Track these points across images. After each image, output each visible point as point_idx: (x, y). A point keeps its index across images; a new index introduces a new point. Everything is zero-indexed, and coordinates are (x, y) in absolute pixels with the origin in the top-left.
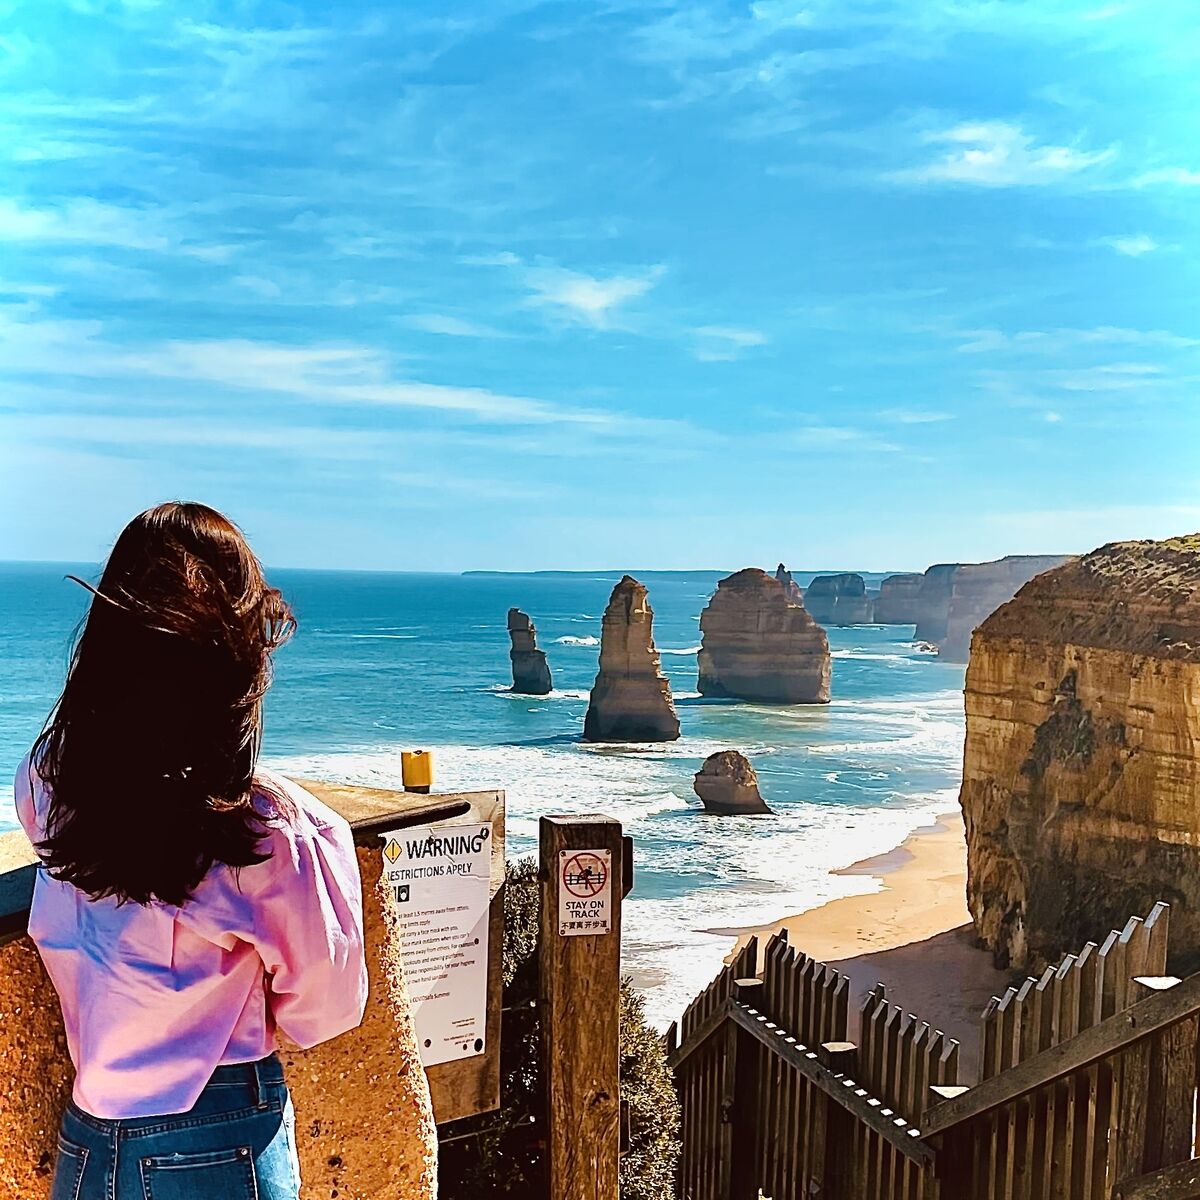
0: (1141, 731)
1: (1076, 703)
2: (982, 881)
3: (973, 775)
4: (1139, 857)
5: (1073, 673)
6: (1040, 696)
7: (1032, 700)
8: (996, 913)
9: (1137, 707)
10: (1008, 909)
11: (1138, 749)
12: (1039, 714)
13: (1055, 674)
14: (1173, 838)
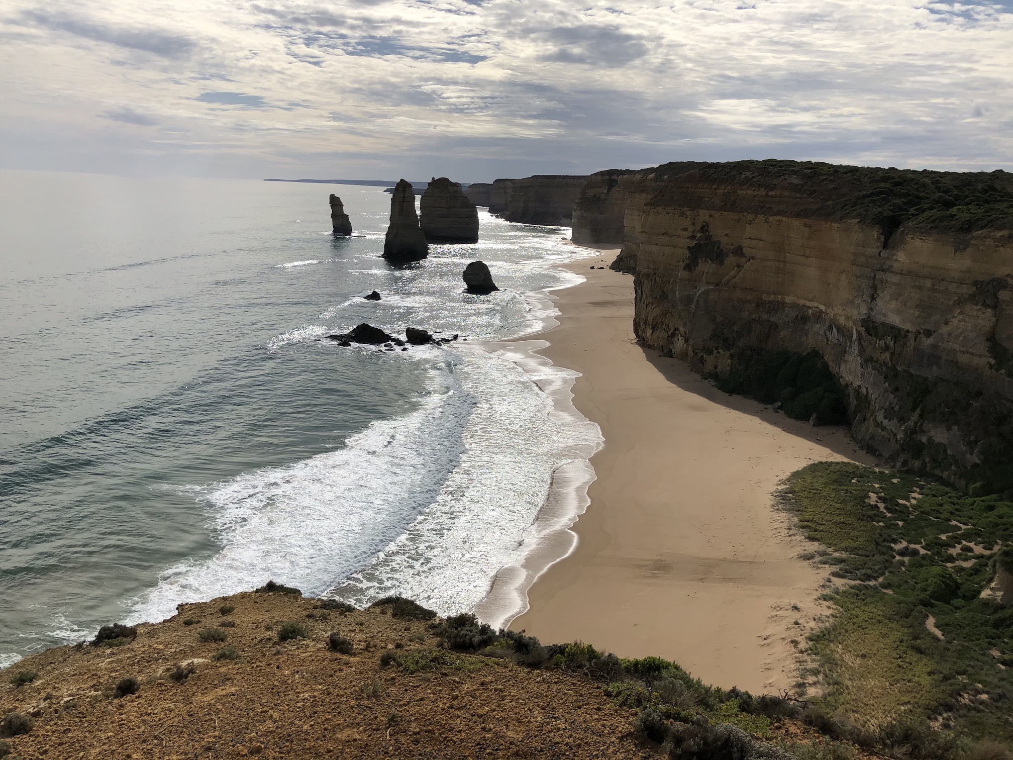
0: (754, 250)
1: (710, 237)
2: (650, 319)
4: (751, 307)
5: (707, 223)
6: (686, 234)
7: (680, 236)
8: (661, 334)
9: (751, 239)
10: (670, 332)
11: (753, 258)
12: (684, 242)
13: (693, 224)
14: (772, 298)
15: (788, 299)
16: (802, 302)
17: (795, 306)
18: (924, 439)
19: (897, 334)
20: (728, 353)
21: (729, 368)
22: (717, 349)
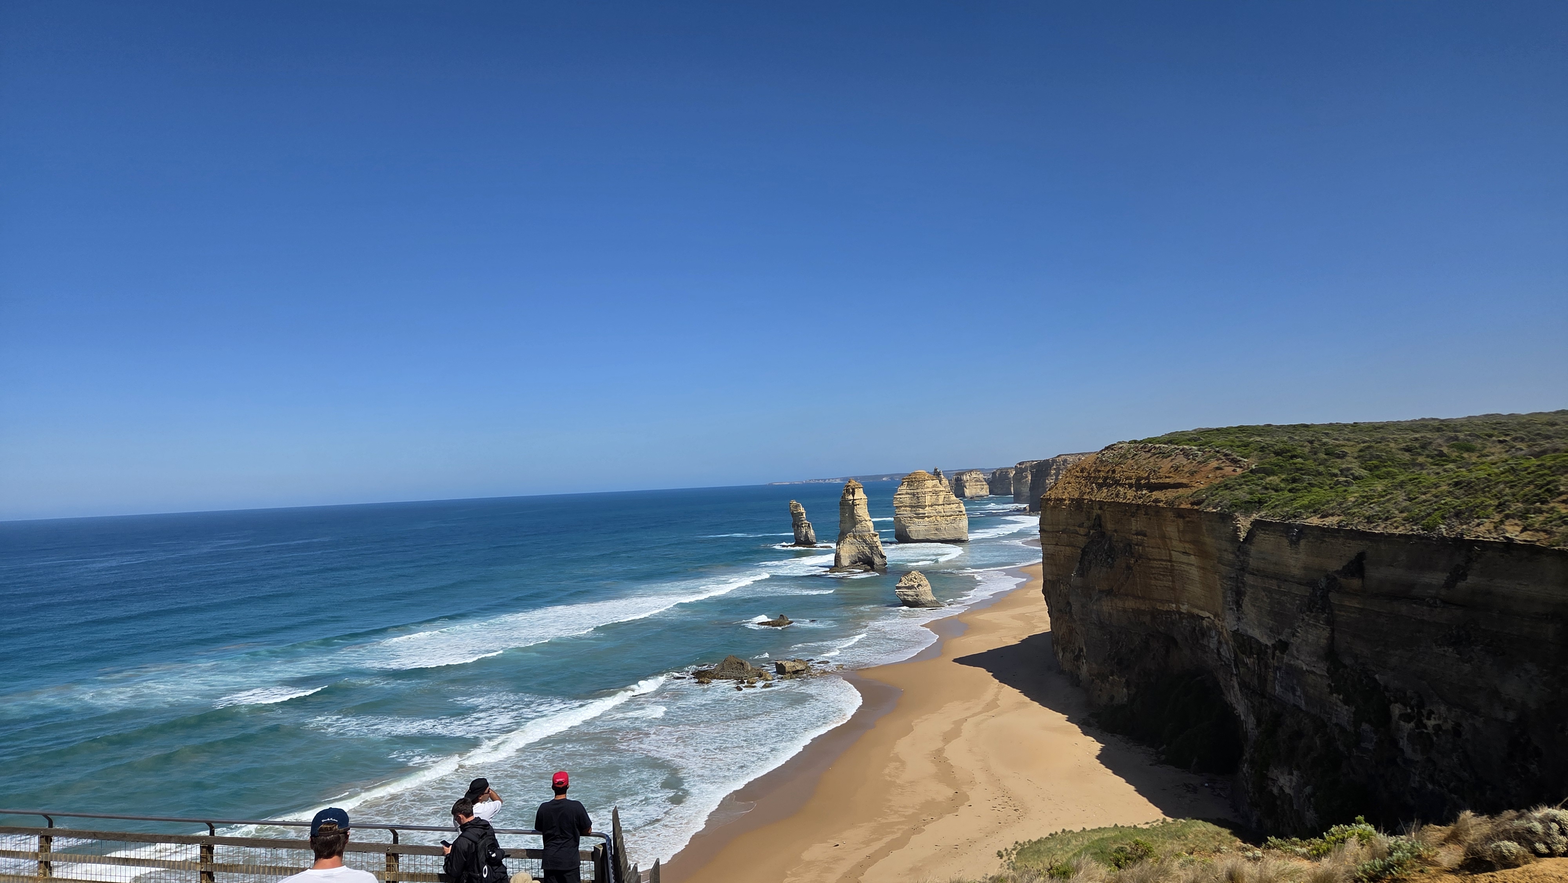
0: (1140, 548)
1: (1103, 535)
3: (1049, 577)
4: (1147, 619)
5: (1099, 517)
6: (1082, 531)
7: (1078, 534)
9: (1137, 534)
11: (1140, 558)
12: (1082, 541)
13: (1088, 519)
14: (1166, 608)
15: (1184, 608)
16: (1196, 611)
17: (1192, 616)
18: (1275, 791)
19: (1260, 651)
20: (1124, 680)
21: (1126, 699)
22: (1112, 675)
